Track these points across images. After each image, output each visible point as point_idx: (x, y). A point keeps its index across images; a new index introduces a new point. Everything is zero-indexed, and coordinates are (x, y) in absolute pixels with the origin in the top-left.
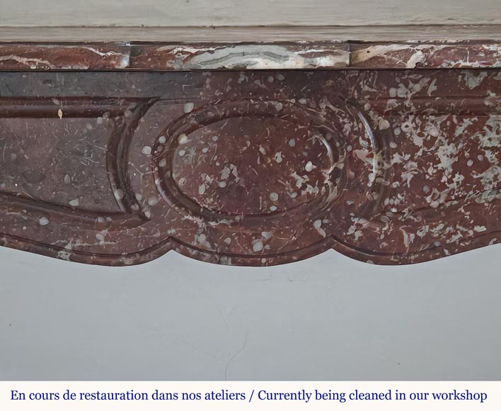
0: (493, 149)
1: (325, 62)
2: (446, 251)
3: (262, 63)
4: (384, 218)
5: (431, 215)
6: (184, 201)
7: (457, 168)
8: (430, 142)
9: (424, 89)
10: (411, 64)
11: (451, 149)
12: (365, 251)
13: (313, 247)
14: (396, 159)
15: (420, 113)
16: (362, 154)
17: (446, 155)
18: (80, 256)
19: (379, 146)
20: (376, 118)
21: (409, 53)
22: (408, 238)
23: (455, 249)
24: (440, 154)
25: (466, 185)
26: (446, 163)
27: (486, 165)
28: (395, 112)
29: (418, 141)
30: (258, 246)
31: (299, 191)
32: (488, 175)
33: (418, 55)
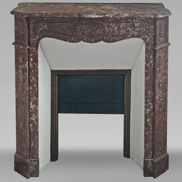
0: (122, 27)
1: (101, 17)
2: (116, 41)
4: (109, 37)
5: (114, 36)
6: (83, 34)
7: (118, 30)
8: (114, 27)
9: (113, 20)
10: (111, 17)
11: (117, 27)
12: (106, 41)
13: (99, 41)
14: (110, 29)
15: (113, 23)
16: (106, 28)
17: (116, 28)
18: (70, 42)
20: (107, 23)
21: (111, 16)
22: (112, 39)
23: (118, 41)
25: (119, 32)
26: (116, 29)
27: (121, 30)
28: (110, 23)
29: (113, 26)
30: (93, 40)
31: (98, 33)
32: (121, 31)
33: (112, 16)
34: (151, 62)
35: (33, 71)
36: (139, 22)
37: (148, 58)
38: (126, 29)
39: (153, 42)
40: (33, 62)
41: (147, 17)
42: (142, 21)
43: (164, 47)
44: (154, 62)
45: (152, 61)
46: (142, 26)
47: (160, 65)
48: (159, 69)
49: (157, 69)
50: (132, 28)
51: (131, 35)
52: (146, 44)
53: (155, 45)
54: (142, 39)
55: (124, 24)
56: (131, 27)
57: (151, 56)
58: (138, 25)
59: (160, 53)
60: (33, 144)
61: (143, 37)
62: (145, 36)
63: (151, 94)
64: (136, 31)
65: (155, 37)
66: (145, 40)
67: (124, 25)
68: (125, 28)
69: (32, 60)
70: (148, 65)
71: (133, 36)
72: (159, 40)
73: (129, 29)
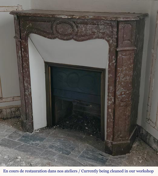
0: (88, 28)
1: (69, 17)
3: (63, 17)
4: (78, 36)
5: (82, 36)
6: (58, 32)
7: (85, 30)
8: (82, 27)
12: (76, 40)
13: (71, 39)
14: (79, 29)
15: (81, 24)
16: (75, 28)
17: (84, 29)
18: (48, 38)
19: (77, 28)
20: (76, 24)
22: (80, 38)
23: (85, 40)
24: (83, 29)
25: (86, 33)
26: (84, 30)
27: (88, 30)
28: (78, 24)
29: (81, 27)
30: (65, 38)
31: (69, 32)
33: (78, 17)
34: (113, 62)
35: (24, 59)
36: (104, 25)
37: (110, 58)
38: (92, 31)
39: (115, 44)
40: (24, 51)
42: (106, 24)
43: (128, 50)
44: (116, 62)
45: (114, 61)
46: (107, 29)
47: (122, 66)
48: (121, 70)
49: (118, 69)
50: (97, 30)
51: (96, 36)
52: (110, 45)
53: (117, 46)
54: (106, 40)
55: (90, 25)
56: (96, 28)
57: (113, 57)
58: (103, 27)
59: (123, 55)
60: (28, 110)
61: (107, 38)
62: (108, 38)
63: (112, 90)
64: (101, 32)
65: (117, 39)
66: (108, 41)
67: (90, 26)
68: (92, 29)
69: (23, 50)
70: (110, 64)
71: (98, 37)
72: (122, 43)
73: (95, 30)
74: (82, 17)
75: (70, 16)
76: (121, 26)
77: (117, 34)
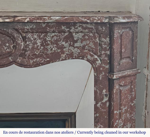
0: (50, 41)
1: (7, 20)
2: (41, 65)
4: (26, 57)
5: (37, 56)
7: (42, 45)
9: (33, 27)
10: (26, 21)
11: (40, 41)
12: (21, 65)
14: (28, 43)
15: (32, 32)
16: (19, 42)
17: (39, 42)
19: (24, 40)
20: (22, 34)
21: (26, 19)
22: (31, 62)
23: (43, 64)
24: (37, 42)
25: (44, 49)
26: (39, 44)
27: (48, 45)
28: (27, 32)
29: (32, 39)
31: (5, 50)
32: (49, 47)
33: (28, 19)
34: (104, 101)
36: (81, 32)
37: (98, 94)
38: (57, 44)
39: (107, 67)
41: (95, 21)
42: (87, 30)
43: (129, 76)
44: (110, 100)
45: (106, 99)
46: (88, 39)
47: (121, 105)
48: (120, 113)
49: (115, 112)
50: (69, 42)
51: (67, 54)
53: (111, 71)
54: (88, 60)
55: (53, 34)
56: (66, 39)
57: (104, 91)
58: (80, 37)
59: (121, 86)
61: (89, 57)
62: (92, 56)
64: (77, 47)
65: (111, 57)
66: (92, 62)
67: (53, 37)
68: (56, 42)
70: (98, 105)
71: (71, 56)
72: (119, 64)
73: (64, 43)
74: (38, 19)
75: (9, 17)
76: (117, 32)
77: (111, 49)
